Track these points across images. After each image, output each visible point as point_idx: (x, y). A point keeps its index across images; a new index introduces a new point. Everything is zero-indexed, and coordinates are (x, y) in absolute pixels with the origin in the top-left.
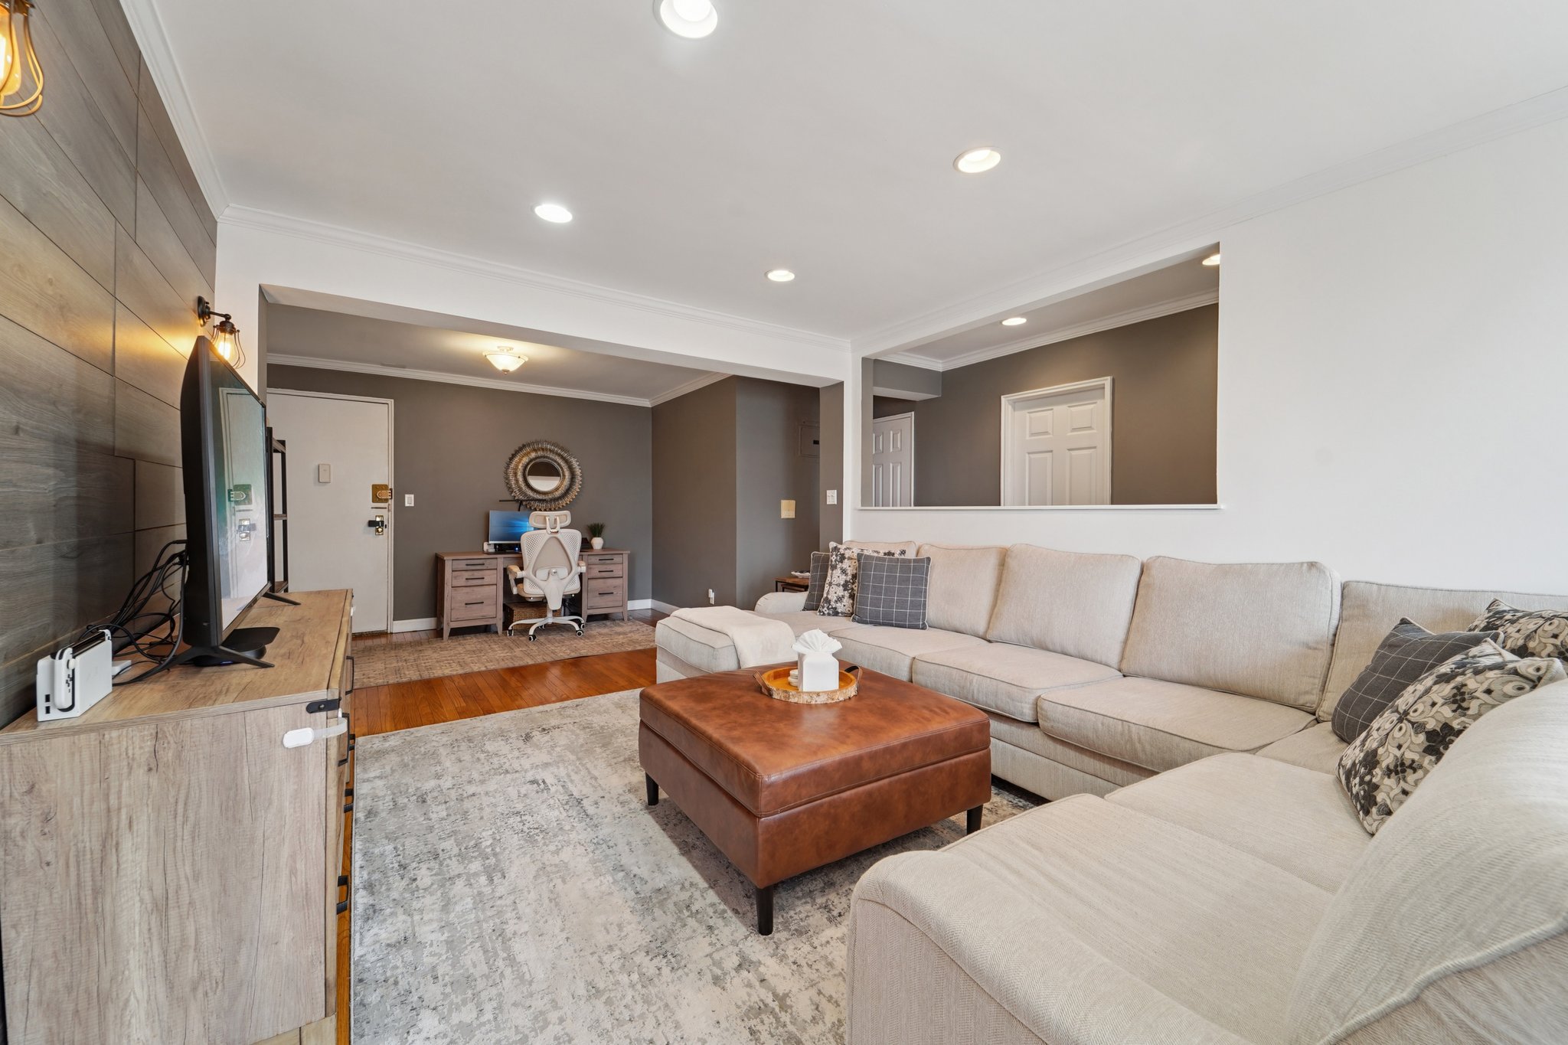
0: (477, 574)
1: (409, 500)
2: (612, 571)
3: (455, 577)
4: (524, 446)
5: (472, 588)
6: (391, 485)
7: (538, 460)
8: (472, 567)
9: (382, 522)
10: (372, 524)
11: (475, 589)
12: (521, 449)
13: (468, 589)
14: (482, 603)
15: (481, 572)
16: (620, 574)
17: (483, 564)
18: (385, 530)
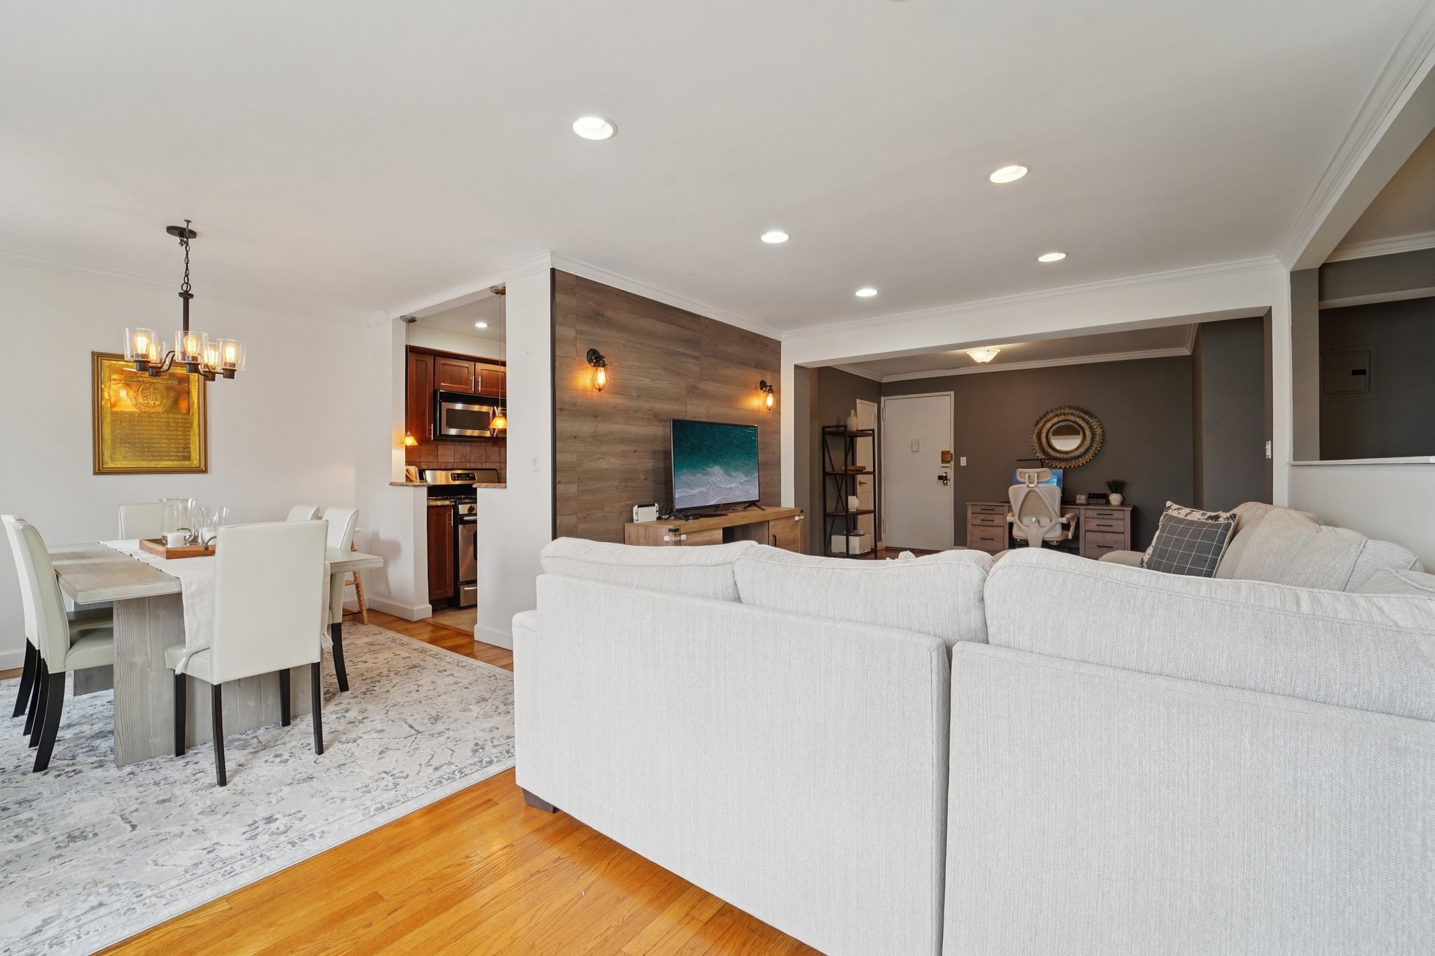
0: (989, 517)
1: (963, 461)
2: (1111, 526)
3: (975, 518)
4: (1047, 413)
5: (985, 528)
6: (952, 452)
7: (1060, 424)
8: (986, 511)
9: (946, 477)
10: (940, 478)
11: (989, 528)
12: (1045, 416)
13: (982, 528)
14: (993, 539)
15: (992, 516)
16: (1121, 530)
17: (993, 510)
18: (949, 482)
